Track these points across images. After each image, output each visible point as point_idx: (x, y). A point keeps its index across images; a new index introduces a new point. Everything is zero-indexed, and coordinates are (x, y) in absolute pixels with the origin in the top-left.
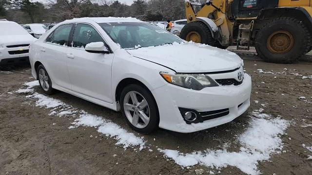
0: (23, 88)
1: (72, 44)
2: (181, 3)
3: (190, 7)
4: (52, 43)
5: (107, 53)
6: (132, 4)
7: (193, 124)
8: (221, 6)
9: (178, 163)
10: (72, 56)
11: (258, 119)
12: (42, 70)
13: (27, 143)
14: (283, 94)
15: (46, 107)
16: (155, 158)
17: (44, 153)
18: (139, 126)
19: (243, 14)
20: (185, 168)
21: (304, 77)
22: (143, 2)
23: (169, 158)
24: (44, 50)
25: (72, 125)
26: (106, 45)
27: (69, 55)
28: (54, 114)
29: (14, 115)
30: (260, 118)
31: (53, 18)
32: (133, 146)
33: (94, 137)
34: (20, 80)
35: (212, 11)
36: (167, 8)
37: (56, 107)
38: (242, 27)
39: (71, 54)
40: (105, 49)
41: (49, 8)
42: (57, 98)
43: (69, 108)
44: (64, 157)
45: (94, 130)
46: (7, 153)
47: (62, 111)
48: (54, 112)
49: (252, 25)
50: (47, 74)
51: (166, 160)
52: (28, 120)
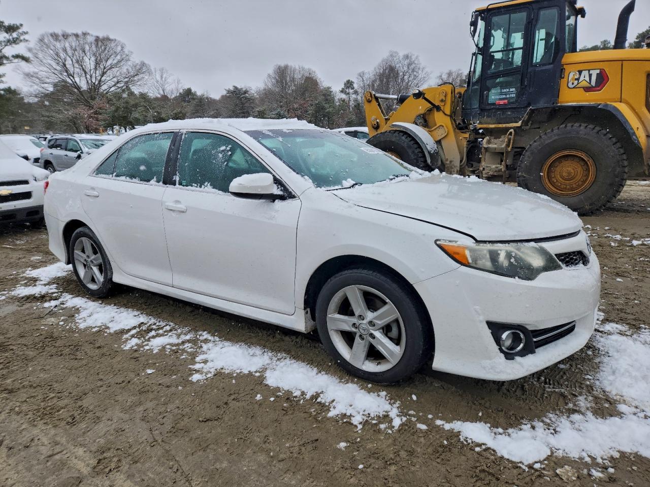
0: (26, 285)
1: (177, 178)
2: (324, 95)
3: (374, 101)
4: (117, 176)
5: (282, 198)
6: (223, 96)
7: (518, 358)
8: (442, 101)
9: (506, 456)
10: (181, 207)
11: (609, 336)
12: (83, 239)
13: (102, 428)
14: (618, 279)
15: (108, 328)
16: (442, 446)
17: (158, 451)
18: (371, 367)
19: (488, 117)
20: (530, 467)
21: (635, 243)
22: (246, 92)
23: (480, 445)
24: (96, 193)
25: (197, 371)
26: (277, 181)
27: (171, 205)
28: (137, 345)
29: (31, 353)
30: (609, 333)
31: (47, 122)
32: (373, 419)
33: (265, 398)
34: (11, 265)
35: (422, 112)
36: (296, 106)
37: (134, 328)
38: (489, 142)
39: (178, 202)
40: (276, 191)
41: (36, 100)
42: (126, 306)
43: (168, 328)
44: (217, 460)
45: (255, 381)
46: (57, 457)
47: (154, 337)
48: (135, 341)
49: (509, 140)
50: (97, 248)
51: (472, 449)
52: (75, 363)
